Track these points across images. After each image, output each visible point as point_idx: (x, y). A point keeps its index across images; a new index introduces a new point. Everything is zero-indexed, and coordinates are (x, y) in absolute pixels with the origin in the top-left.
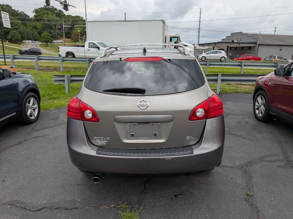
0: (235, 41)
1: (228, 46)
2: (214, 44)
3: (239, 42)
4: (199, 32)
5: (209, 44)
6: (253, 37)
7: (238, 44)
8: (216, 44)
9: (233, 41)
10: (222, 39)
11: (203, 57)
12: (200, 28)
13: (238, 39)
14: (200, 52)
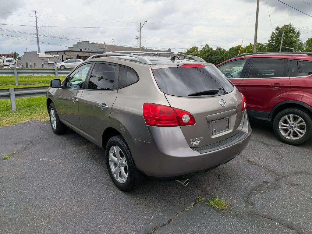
0: (83, 50)
1: (78, 55)
2: (64, 52)
3: (87, 51)
4: (37, 38)
5: (57, 52)
6: (100, 47)
7: (87, 53)
8: (65, 52)
9: (81, 50)
10: (69, 48)
11: (61, 66)
12: (38, 33)
13: (86, 49)
14: (44, 60)
